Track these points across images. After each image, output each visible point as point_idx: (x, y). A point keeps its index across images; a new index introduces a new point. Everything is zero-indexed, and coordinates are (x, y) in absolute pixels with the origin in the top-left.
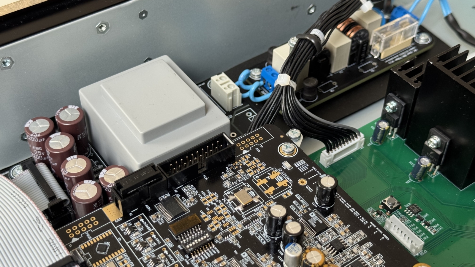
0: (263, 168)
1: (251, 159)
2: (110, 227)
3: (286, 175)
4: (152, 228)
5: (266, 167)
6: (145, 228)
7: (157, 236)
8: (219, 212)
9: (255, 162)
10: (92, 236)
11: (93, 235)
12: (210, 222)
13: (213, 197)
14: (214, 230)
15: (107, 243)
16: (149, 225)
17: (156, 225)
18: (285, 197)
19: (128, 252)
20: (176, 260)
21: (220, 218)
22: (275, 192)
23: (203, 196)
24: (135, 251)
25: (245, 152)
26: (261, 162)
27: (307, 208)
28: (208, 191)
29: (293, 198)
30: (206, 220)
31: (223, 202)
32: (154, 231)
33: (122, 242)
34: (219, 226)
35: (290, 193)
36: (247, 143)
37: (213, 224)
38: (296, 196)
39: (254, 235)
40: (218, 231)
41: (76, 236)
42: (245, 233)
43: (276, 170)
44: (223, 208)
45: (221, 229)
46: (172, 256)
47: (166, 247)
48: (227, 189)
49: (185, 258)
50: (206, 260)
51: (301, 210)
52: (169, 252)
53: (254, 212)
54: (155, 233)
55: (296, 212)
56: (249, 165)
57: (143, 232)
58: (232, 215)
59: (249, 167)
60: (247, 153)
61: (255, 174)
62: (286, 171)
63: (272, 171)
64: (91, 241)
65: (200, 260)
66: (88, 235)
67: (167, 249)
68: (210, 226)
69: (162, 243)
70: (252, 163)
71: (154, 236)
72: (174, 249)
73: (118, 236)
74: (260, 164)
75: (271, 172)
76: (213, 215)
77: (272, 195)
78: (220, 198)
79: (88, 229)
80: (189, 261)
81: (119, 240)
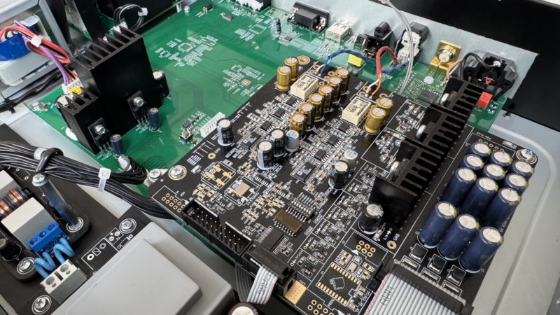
0: (203, 185)
3: (208, 168)
5: (202, 183)
6: (301, 256)
8: (262, 204)
9: (198, 193)
12: (275, 207)
13: (248, 213)
14: (282, 202)
15: (332, 282)
16: (298, 253)
17: (294, 248)
18: (231, 164)
19: (333, 259)
20: (323, 220)
21: (269, 201)
23: (250, 221)
24: (329, 255)
25: (186, 203)
26: (197, 188)
27: (238, 149)
29: (230, 159)
30: (274, 211)
31: (250, 204)
32: (302, 247)
33: (324, 270)
36: (175, 204)
38: (227, 157)
39: (277, 174)
42: (277, 180)
43: (204, 175)
44: (257, 202)
45: (280, 197)
46: (320, 224)
47: (314, 232)
48: (235, 205)
51: (241, 151)
52: (318, 227)
53: (254, 180)
54: (304, 245)
55: (244, 154)
57: (306, 256)
58: (262, 194)
59: (205, 195)
61: (212, 189)
62: (202, 169)
63: (205, 178)
64: (336, 297)
65: (316, 203)
66: (330, 304)
67: (316, 230)
68: (279, 206)
69: (312, 235)
71: (307, 245)
72: (313, 225)
73: (320, 275)
76: (268, 207)
77: (232, 172)
78: (247, 207)
79: (324, 307)
80: (320, 210)
81: (323, 273)
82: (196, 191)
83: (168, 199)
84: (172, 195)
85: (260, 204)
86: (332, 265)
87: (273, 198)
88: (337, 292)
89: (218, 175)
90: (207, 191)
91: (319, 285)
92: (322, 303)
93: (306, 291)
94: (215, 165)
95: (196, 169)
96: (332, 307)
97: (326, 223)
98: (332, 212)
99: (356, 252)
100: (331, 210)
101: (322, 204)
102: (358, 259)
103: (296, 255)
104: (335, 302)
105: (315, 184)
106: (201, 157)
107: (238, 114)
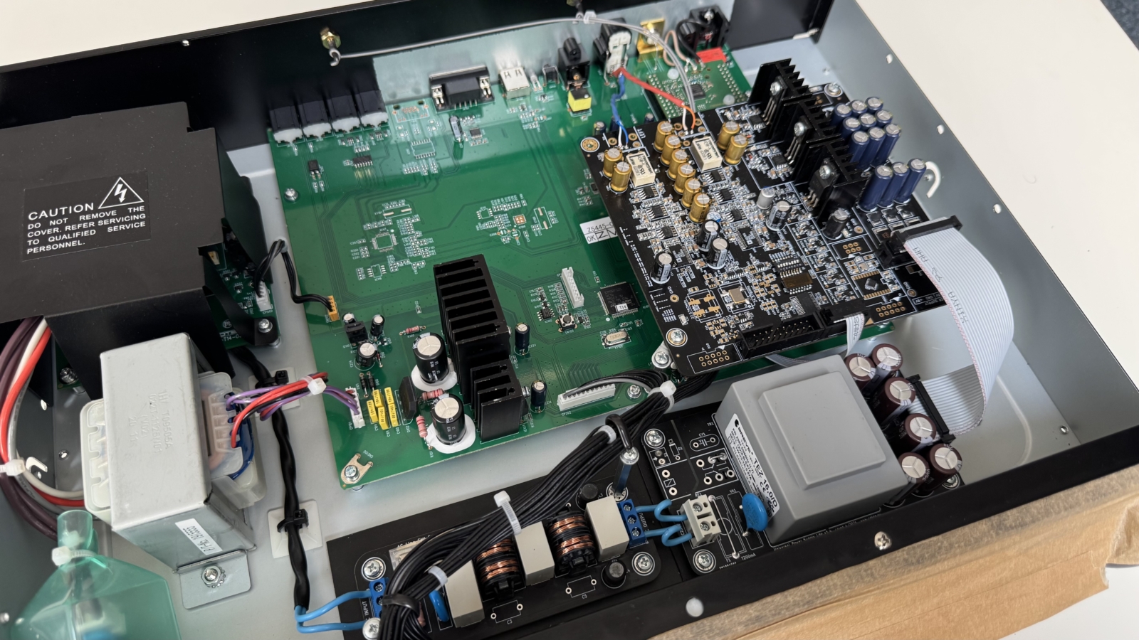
0: (708, 324)
1: (719, 337)
2: (865, 303)
3: (688, 309)
4: (827, 291)
5: (705, 324)
6: (833, 293)
7: (822, 282)
8: (762, 290)
9: (715, 333)
10: (881, 297)
11: (880, 299)
12: (772, 283)
13: (765, 307)
14: (770, 275)
15: (868, 287)
16: (829, 294)
17: (823, 294)
18: (696, 288)
19: (849, 276)
20: (808, 258)
21: (762, 284)
22: (705, 295)
23: (775, 309)
24: (843, 275)
25: (722, 347)
26: (709, 331)
27: (680, 272)
28: (769, 313)
29: (689, 285)
30: (776, 285)
31: (757, 299)
32: (825, 288)
33: (854, 286)
34: (765, 277)
35: (690, 291)
36: (717, 358)
37: (771, 280)
38: (686, 286)
39: (735, 261)
40: (767, 272)
41: (895, 302)
42: (743, 264)
43: (696, 317)
44: (758, 293)
45: (763, 273)
46: (811, 262)
47: (816, 271)
48: (750, 311)
49: (799, 257)
50: (782, 251)
51: (686, 272)
52: (813, 265)
53: (730, 281)
54: (824, 285)
55: (691, 271)
56: (722, 331)
57: (835, 290)
58: (751, 284)
59: (722, 328)
60: (721, 345)
61: (718, 319)
62: (687, 315)
63: (700, 318)
64: (882, 294)
65: (787, 252)
67: (814, 268)
68: (773, 280)
69: (818, 275)
70: (718, 332)
71: (825, 283)
72: (808, 268)
73: (857, 291)
74: (710, 328)
75: (702, 317)
77: (708, 293)
78: (759, 303)
79: (885, 305)
80: (796, 253)
81: (857, 288)
82: (712, 333)
83: (705, 361)
84: (703, 355)
85: (762, 292)
86: (853, 278)
87: (761, 278)
88: (878, 290)
89: (704, 305)
90: (718, 325)
91: (865, 298)
92: (881, 305)
94: (689, 301)
95: (684, 320)
96: (888, 301)
97: (812, 257)
98: (803, 246)
99: (851, 256)
100: (801, 246)
101: (791, 248)
102: (858, 259)
103: (831, 297)
104: (886, 296)
105: (767, 240)
106: (669, 308)
107: (629, 246)
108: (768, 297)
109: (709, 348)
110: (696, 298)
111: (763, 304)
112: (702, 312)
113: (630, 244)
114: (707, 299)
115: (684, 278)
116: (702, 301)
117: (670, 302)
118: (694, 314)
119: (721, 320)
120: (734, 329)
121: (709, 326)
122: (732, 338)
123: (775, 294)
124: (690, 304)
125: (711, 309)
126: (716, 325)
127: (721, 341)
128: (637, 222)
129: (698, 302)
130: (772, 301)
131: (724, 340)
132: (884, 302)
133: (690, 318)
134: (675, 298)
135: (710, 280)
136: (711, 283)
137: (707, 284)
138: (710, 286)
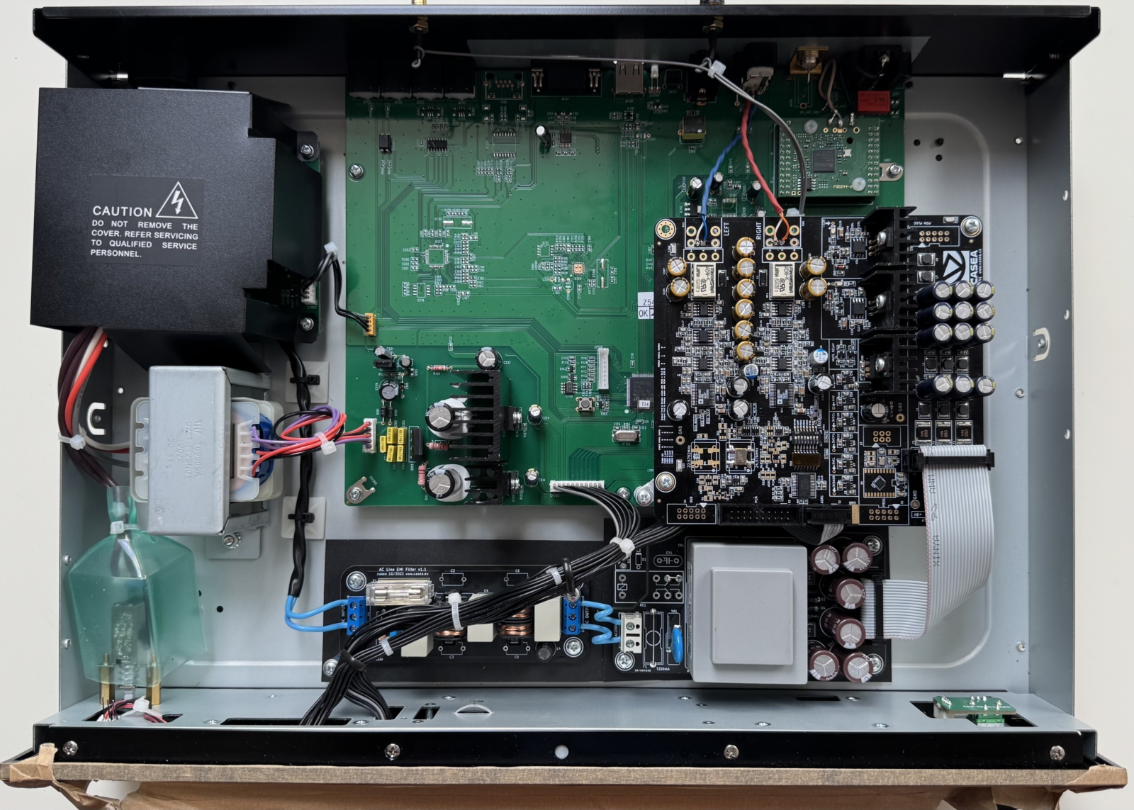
0: (701, 477)
1: (705, 493)
2: (863, 501)
3: (689, 456)
4: (831, 477)
5: (698, 476)
6: (836, 481)
7: (832, 466)
8: (769, 456)
9: (703, 489)
10: (881, 500)
11: (879, 501)
12: (781, 452)
13: (763, 475)
14: (784, 442)
15: (874, 485)
16: (831, 481)
17: (826, 478)
18: (706, 435)
19: (862, 465)
20: (831, 435)
21: (772, 450)
22: (710, 446)
23: (771, 481)
24: (857, 464)
25: (703, 505)
26: (698, 484)
27: (698, 413)
28: (763, 484)
29: (701, 430)
30: (784, 456)
31: (759, 465)
32: (832, 473)
33: (861, 480)
34: (778, 443)
35: (699, 436)
36: (694, 514)
37: (782, 449)
38: (696, 430)
39: (757, 416)
40: (782, 439)
41: (893, 508)
42: (762, 423)
43: (693, 467)
44: (763, 459)
45: (779, 439)
46: (831, 440)
47: (831, 452)
48: (747, 476)
49: (823, 432)
50: (809, 419)
51: (703, 415)
52: (832, 445)
53: (742, 438)
54: (832, 470)
55: (709, 415)
56: (712, 488)
57: (840, 478)
58: (761, 447)
59: (712, 485)
60: (703, 502)
61: (712, 475)
62: (685, 462)
63: (696, 469)
64: (884, 496)
66: (883, 504)
67: (832, 448)
68: (784, 448)
69: (832, 456)
70: (707, 488)
71: (834, 468)
72: (826, 446)
73: (861, 486)
74: (701, 482)
75: (699, 468)
76: (776, 457)
77: (715, 444)
78: (759, 470)
79: (881, 510)
80: (822, 426)
81: (863, 483)
82: (700, 487)
83: (682, 514)
84: (683, 507)
85: (768, 459)
86: (865, 471)
87: (774, 444)
88: (882, 491)
89: (705, 456)
90: (710, 481)
91: (865, 496)
92: (877, 508)
93: (861, 508)
94: (693, 448)
95: (680, 465)
96: (886, 505)
97: (836, 436)
98: (833, 420)
99: (876, 446)
100: (831, 419)
101: (820, 419)
102: (882, 451)
103: (832, 484)
104: (887, 500)
105: (799, 402)
106: (671, 449)
107: (660, 368)
108: (771, 466)
109: (691, 502)
110: (701, 446)
111: (763, 471)
112: (701, 463)
113: (661, 366)
114: (711, 451)
115: (699, 420)
116: (705, 451)
117: (674, 443)
118: (692, 462)
119: (715, 477)
120: (723, 490)
121: (701, 480)
122: (717, 498)
123: (779, 465)
124: (693, 450)
125: (711, 462)
126: (707, 481)
127: (704, 498)
128: (678, 342)
129: (701, 451)
130: (773, 472)
131: (708, 498)
132: (881, 505)
133: (686, 465)
134: (680, 440)
135: (723, 430)
136: (723, 434)
137: (718, 434)
138: (720, 437)
